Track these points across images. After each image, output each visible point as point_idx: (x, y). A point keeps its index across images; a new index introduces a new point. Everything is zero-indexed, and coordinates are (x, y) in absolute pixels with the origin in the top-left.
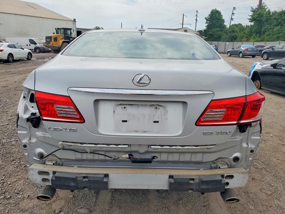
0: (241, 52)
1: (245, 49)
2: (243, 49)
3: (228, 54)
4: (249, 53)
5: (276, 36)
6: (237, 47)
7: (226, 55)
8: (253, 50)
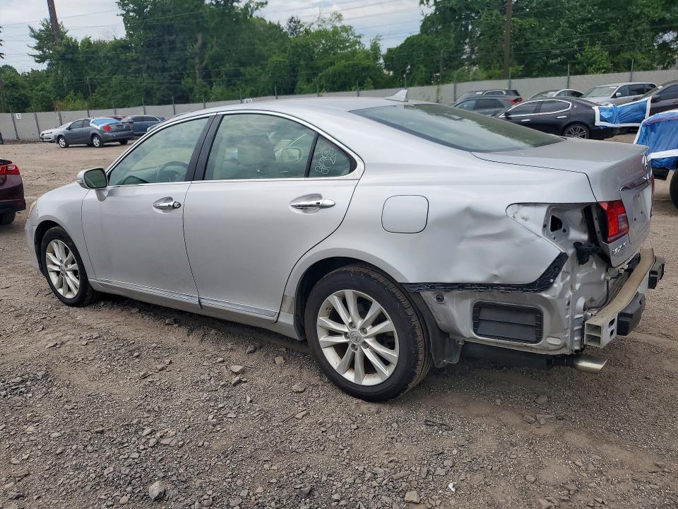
0: (94, 135)
1: (103, 127)
2: (99, 128)
3: (58, 142)
4: (114, 134)
5: (120, 96)
6: (81, 123)
7: (55, 145)
8: (120, 128)
